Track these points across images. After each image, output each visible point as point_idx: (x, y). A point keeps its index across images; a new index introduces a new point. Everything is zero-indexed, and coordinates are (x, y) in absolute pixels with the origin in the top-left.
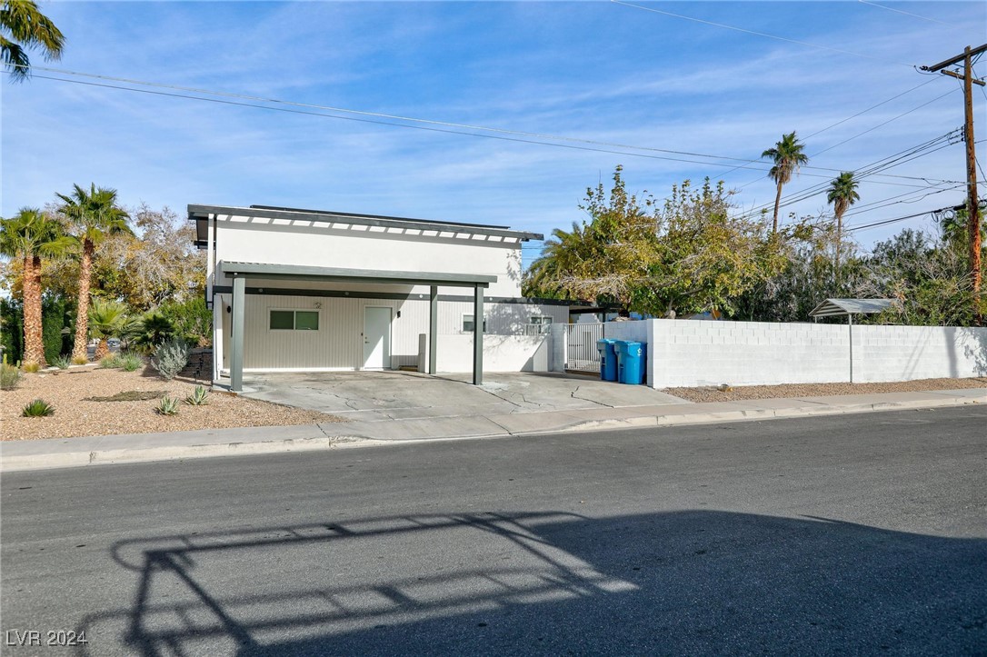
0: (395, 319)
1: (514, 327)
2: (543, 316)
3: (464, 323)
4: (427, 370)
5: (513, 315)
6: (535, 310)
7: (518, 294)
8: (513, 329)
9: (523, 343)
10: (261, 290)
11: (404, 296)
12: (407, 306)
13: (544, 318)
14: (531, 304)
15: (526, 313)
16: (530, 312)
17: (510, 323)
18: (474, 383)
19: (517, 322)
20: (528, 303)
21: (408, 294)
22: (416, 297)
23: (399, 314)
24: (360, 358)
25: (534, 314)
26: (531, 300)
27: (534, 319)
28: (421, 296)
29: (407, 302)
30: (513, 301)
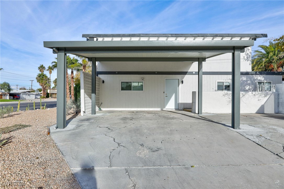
0: (181, 85)
1: (247, 88)
2: (266, 81)
3: (218, 86)
4: (197, 112)
5: (247, 81)
6: (260, 78)
7: (249, 69)
8: (247, 89)
9: (257, 96)
10: (117, 73)
11: (185, 73)
12: (186, 78)
13: (266, 83)
14: (258, 75)
15: (254, 80)
16: (257, 79)
17: (245, 86)
18: (233, 127)
19: (249, 85)
20: (256, 74)
21: (187, 72)
22: (191, 73)
23: (182, 82)
24: (163, 104)
25: (260, 80)
26: (258, 73)
27: (260, 83)
28: (194, 73)
29: (187, 76)
30: (247, 74)
